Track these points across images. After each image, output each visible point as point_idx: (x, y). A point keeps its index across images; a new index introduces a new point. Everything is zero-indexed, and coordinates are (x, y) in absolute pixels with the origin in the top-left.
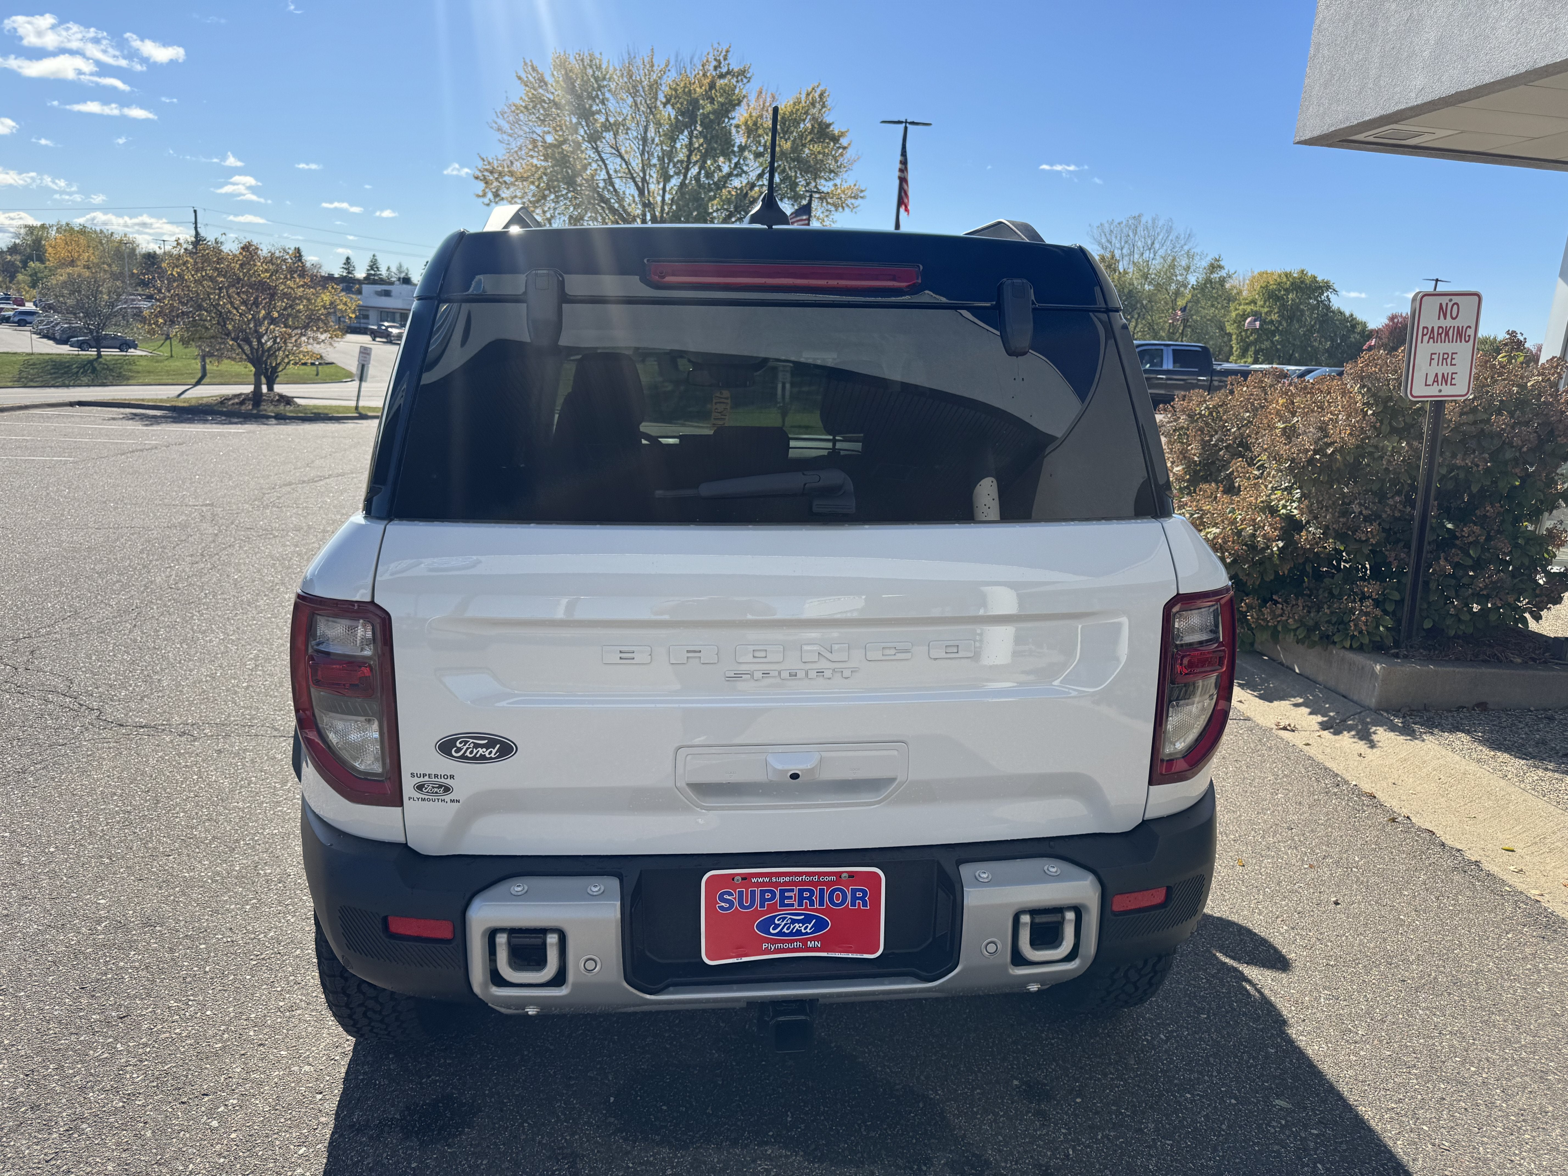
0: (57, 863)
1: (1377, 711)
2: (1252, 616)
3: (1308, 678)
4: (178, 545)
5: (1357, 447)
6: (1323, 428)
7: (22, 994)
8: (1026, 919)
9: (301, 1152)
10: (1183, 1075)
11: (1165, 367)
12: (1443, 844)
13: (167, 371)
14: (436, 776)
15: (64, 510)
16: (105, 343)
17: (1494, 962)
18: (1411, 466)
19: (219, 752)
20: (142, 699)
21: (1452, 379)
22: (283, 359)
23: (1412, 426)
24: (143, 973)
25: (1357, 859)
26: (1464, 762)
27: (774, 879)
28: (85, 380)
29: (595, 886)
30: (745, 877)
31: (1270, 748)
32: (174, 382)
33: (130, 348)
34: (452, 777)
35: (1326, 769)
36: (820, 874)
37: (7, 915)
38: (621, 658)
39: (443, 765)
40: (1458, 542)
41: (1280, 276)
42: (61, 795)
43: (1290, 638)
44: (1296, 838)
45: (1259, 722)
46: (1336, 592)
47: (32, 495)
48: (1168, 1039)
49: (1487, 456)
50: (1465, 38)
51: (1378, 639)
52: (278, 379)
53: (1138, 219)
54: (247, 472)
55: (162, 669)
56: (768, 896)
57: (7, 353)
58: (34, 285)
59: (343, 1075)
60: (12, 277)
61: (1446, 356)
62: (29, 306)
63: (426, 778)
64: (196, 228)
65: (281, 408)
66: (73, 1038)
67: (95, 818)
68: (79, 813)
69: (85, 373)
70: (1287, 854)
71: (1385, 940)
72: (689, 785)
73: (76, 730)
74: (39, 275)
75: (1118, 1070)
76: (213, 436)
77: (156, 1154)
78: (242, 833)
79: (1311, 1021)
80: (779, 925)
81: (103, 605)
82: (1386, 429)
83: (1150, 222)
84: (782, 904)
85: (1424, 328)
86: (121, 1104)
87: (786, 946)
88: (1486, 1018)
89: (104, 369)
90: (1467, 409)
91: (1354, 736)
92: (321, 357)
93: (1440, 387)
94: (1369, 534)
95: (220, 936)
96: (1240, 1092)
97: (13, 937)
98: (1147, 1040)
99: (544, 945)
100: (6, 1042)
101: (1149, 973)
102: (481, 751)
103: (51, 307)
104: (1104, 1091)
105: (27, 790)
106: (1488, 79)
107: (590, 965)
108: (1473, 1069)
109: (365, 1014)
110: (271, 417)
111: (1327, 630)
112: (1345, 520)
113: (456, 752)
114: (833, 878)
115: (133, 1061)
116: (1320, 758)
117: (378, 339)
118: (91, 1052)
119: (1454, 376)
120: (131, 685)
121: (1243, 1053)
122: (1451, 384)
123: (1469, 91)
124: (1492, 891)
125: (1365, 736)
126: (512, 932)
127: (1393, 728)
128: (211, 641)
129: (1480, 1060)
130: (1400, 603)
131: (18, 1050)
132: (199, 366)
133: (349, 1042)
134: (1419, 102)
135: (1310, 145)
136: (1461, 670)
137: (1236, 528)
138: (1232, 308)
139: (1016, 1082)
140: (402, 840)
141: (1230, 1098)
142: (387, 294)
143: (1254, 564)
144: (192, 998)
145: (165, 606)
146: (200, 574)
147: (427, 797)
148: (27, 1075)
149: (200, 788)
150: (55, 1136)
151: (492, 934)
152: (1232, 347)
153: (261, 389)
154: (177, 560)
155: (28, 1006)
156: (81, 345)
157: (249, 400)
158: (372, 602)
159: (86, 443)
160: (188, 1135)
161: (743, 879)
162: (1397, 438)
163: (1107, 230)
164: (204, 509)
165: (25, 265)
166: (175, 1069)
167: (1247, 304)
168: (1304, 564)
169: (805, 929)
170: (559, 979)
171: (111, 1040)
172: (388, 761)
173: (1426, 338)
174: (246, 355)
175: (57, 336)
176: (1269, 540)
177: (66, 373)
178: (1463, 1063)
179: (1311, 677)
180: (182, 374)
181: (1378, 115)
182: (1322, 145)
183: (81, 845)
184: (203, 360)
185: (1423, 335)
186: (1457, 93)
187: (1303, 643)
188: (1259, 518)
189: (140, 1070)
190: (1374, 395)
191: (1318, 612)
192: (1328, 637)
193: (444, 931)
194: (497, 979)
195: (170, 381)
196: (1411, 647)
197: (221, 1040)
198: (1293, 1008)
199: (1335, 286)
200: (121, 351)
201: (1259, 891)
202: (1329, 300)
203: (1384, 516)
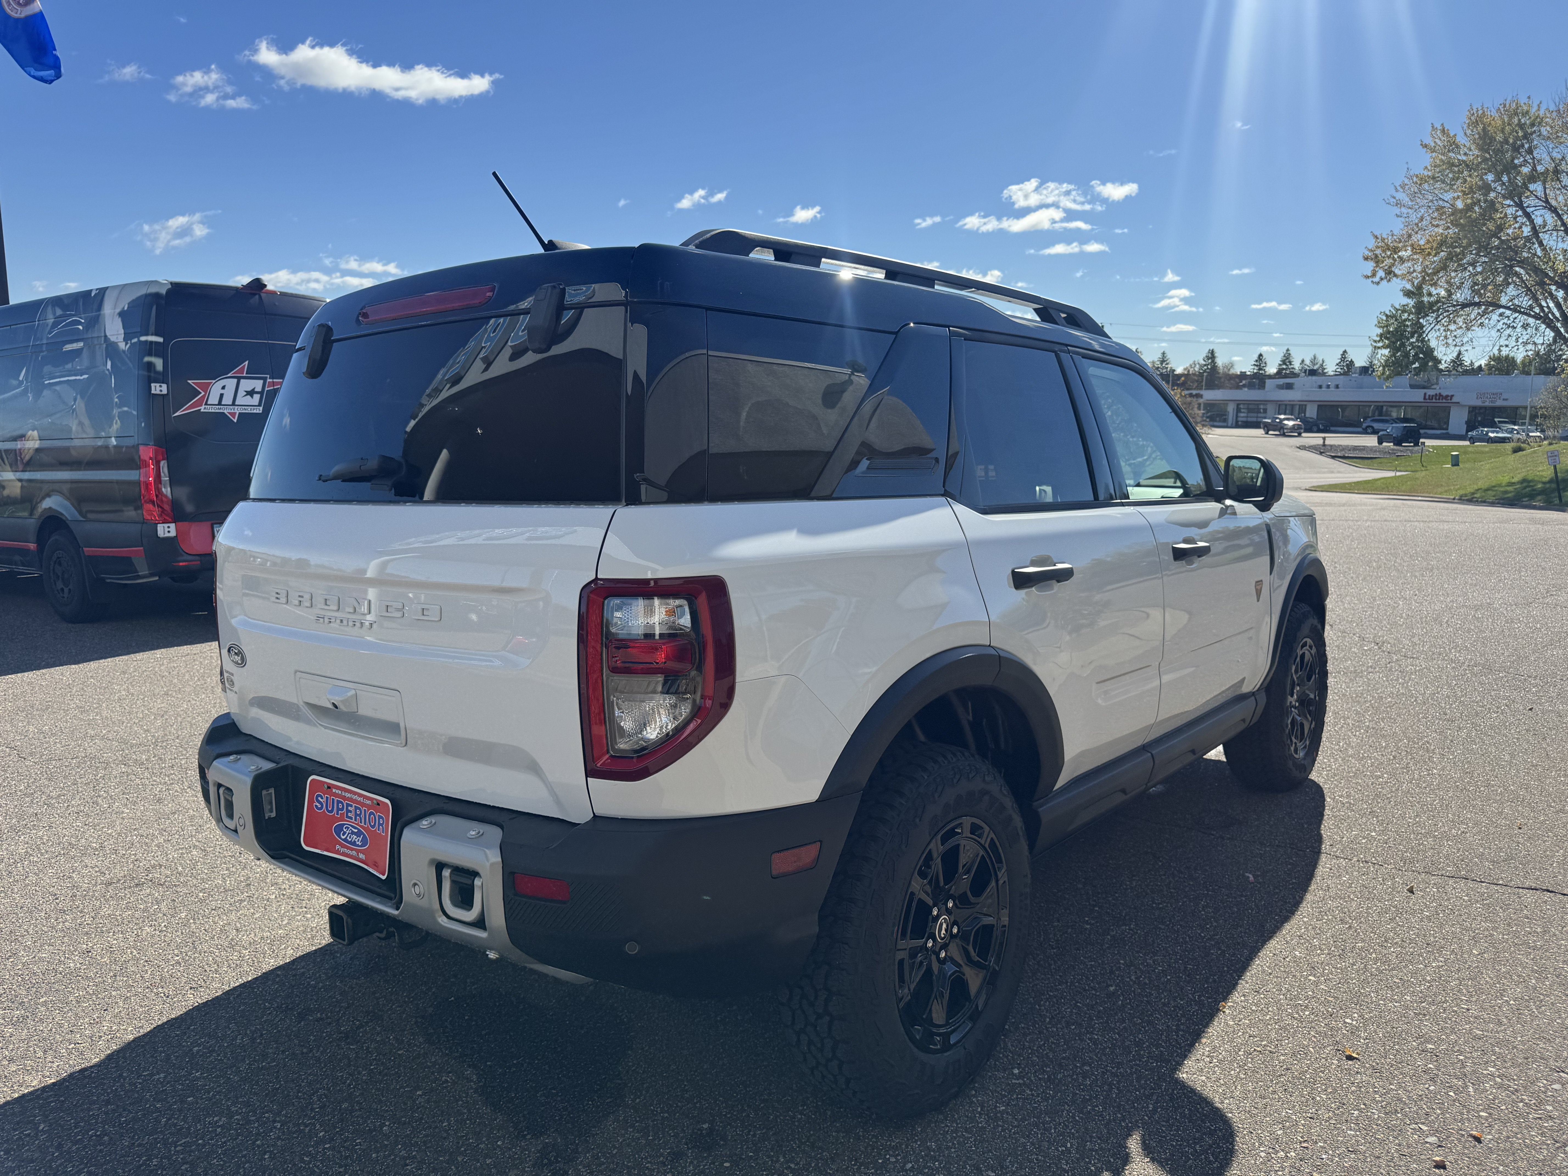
8: (446, 873)
27: (343, 794)
29: (255, 766)
30: (331, 787)
34: (233, 675)
36: (365, 798)
56: (340, 806)
72: (305, 704)
80: (345, 833)
84: (347, 816)
87: (348, 852)
99: (232, 801)
102: (237, 658)
107: (241, 821)
113: (232, 657)
114: (370, 802)
117: (1271, 432)
140: (234, 719)
142: (1289, 386)
151: (219, 787)
161: (328, 787)
170: (237, 829)
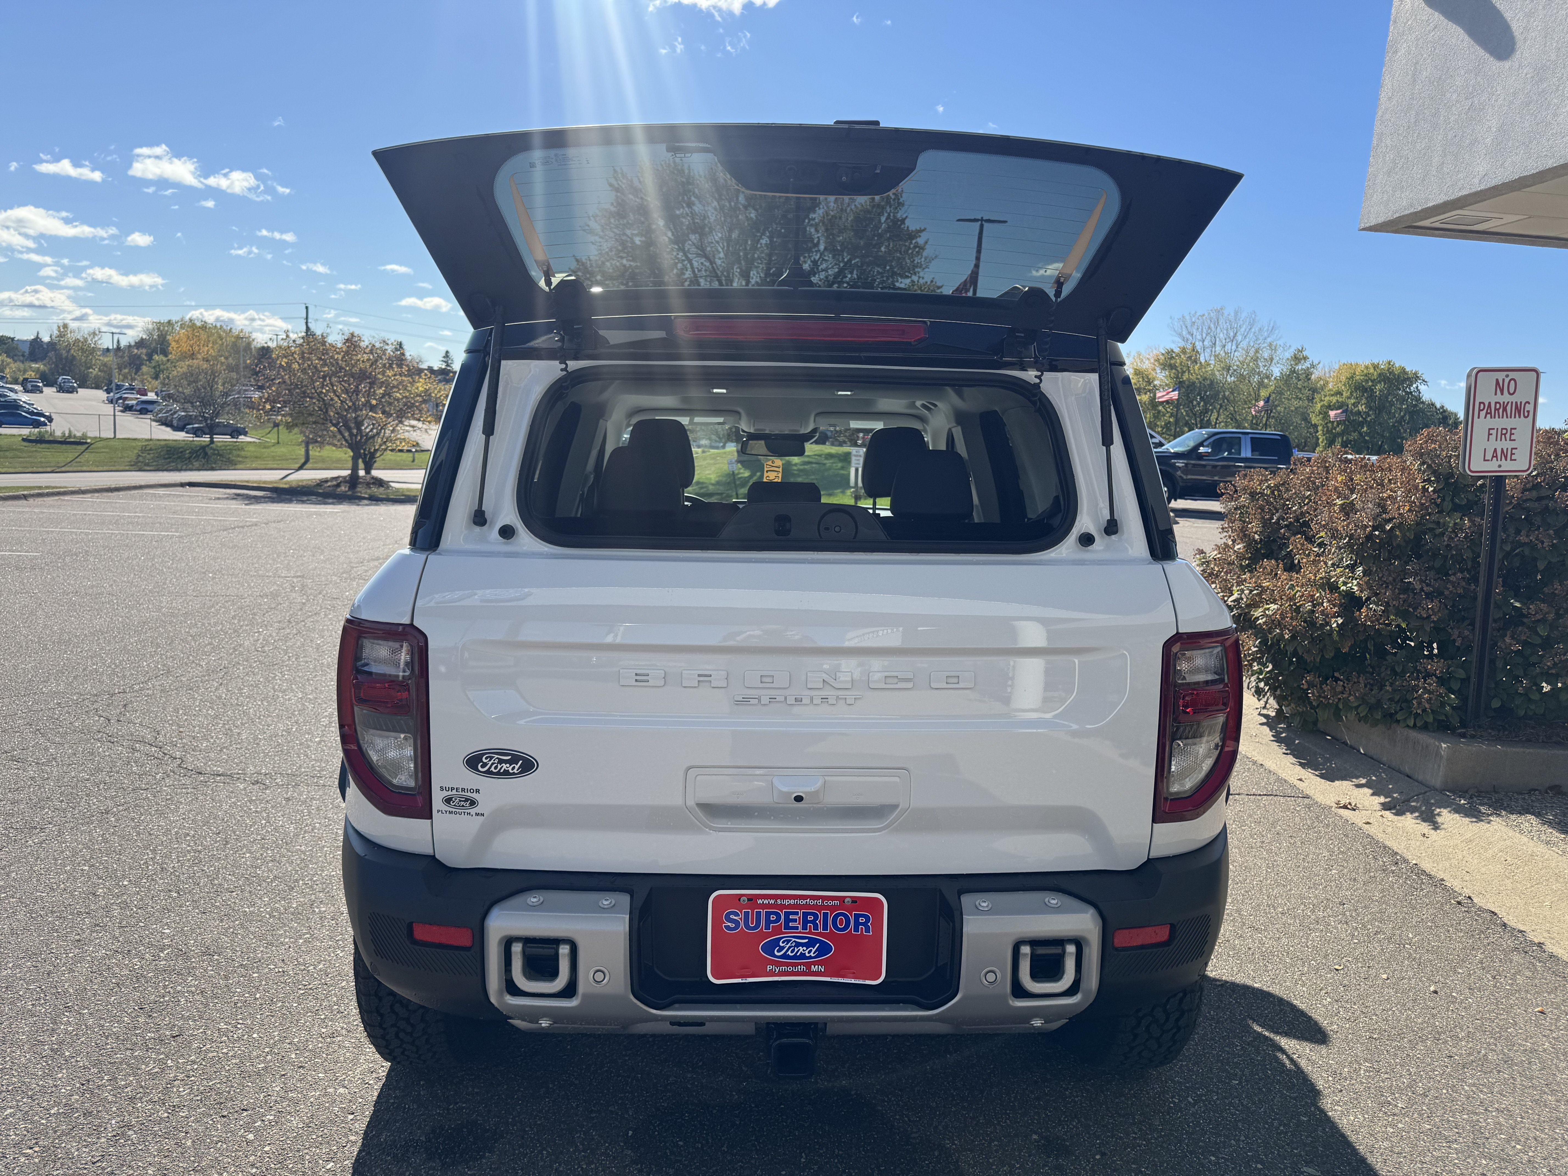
0: (129, 895)
1: (1442, 791)
2: (1313, 693)
3: (1372, 758)
4: (267, 612)
5: (1418, 524)
6: (1382, 506)
7: (86, 1011)
8: (1026, 950)
9: (328, 1167)
10: (1209, 1138)
11: (1243, 455)
12: (1505, 925)
13: (273, 457)
14: (463, 790)
15: (166, 579)
16: (217, 430)
17: (1550, 1042)
18: (1473, 542)
19: (288, 800)
20: (221, 750)
21: (1512, 454)
22: (381, 445)
23: (1476, 503)
24: (197, 997)
25: (1410, 936)
26: (1531, 844)
27: (779, 902)
28: (196, 464)
29: (607, 900)
30: (751, 898)
31: (1328, 826)
32: (280, 466)
33: (241, 435)
34: (478, 791)
35: (1385, 847)
36: (824, 898)
37: (79, 941)
38: (636, 680)
39: (470, 780)
40: (1525, 620)
41: (1367, 368)
42: (138, 834)
43: (1352, 715)
44: (1348, 913)
45: (1319, 800)
46: (1399, 669)
47: (138, 566)
48: (1196, 1102)
49: (1551, 532)
50: (1527, 124)
51: (1443, 718)
52: (375, 465)
53: (1219, 312)
54: (338, 547)
55: (242, 723)
56: (773, 918)
57: (129, 439)
58: (156, 377)
59: (375, 1098)
60: (138, 369)
61: (1504, 431)
62: (151, 396)
63: (454, 792)
64: (307, 323)
65: (375, 490)
66: (128, 1053)
67: (168, 856)
68: (154, 851)
69: (197, 457)
70: (1336, 928)
71: (1434, 1016)
72: (699, 805)
73: (158, 777)
74: (162, 367)
75: (1141, 1130)
76: (310, 515)
77: (194, 1162)
78: (302, 874)
79: (1348, 1092)
80: (783, 948)
81: (194, 665)
82: (1448, 505)
83: (1232, 314)
84: (787, 927)
85: (1480, 403)
86: (166, 1115)
87: (790, 969)
88: (1538, 1097)
89: (214, 454)
90: (1530, 486)
91: (1416, 818)
92: (417, 444)
93: (1499, 462)
94: (1430, 611)
95: (272, 967)
96: (1266, 1156)
97: (82, 960)
98: (1174, 1103)
99: (557, 955)
100: (67, 1054)
101: (1172, 1029)
102: (505, 766)
103: (170, 396)
104: (1125, 1149)
105: (107, 830)
106: (1550, 163)
107: (600, 976)
108: (1518, 1147)
109: (397, 1036)
110: (364, 498)
111: (1389, 708)
112: (1405, 596)
113: (482, 767)
114: (837, 902)
115: (181, 1076)
116: (1380, 837)
118: (143, 1066)
119: (1514, 451)
120: (212, 738)
121: (1274, 1120)
122: (1511, 460)
123: (1533, 176)
124: (1554, 972)
125: (1429, 818)
126: (528, 941)
127: (1458, 810)
128: (289, 699)
129: (1527, 1139)
130: (1466, 681)
131: (77, 1061)
132: (302, 451)
133: (384, 1067)
134: (1483, 187)
135: (1376, 231)
136: (1531, 750)
137: (1295, 604)
138: (1317, 400)
139: (1035, 1137)
140: (430, 852)
141: (1257, 1162)
143: (1313, 640)
144: (241, 1021)
145: (250, 667)
146: (286, 638)
147: (454, 810)
148: (83, 1085)
149: (267, 832)
150: (103, 1140)
151: (508, 943)
152: (1318, 439)
153: (357, 473)
154: (266, 626)
155: (90, 1022)
156: (196, 432)
157: (346, 482)
158: (412, 625)
159: (192, 520)
160: (225, 1146)
161: (749, 900)
162: (1459, 515)
163: (1189, 324)
164: (295, 580)
165: (150, 358)
166: (218, 1086)
167: (1332, 395)
168: (1365, 641)
169: (809, 952)
170: (569, 991)
171: (162, 1056)
172: (420, 775)
173: (1483, 413)
174: (346, 441)
175: (175, 423)
176: (1327, 616)
177: (179, 458)
178: (1508, 1142)
179: (1375, 757)
180: (287, 460)
181: (1442, 201)
182: (1388, 232)
183: (153, 880)
184: (307, 444)
185: (1480, 410)
186: (1520, 178)
187: (1366, 723)
188: (1318, 595)
189: (187, 1085)
190: (1434, 472)
191: (1381, 690)
192: (1391, 715)
193: (464, 939)
194: (512, 989)
195: (275, 466)
196: (1479, 727)
197: (264, 1061)
198: (1330, 1078)
199: (1424, 377)
200: (233, 437)
201: (1304, 963)
202: (1418, 390)
203: (1447, 592)
